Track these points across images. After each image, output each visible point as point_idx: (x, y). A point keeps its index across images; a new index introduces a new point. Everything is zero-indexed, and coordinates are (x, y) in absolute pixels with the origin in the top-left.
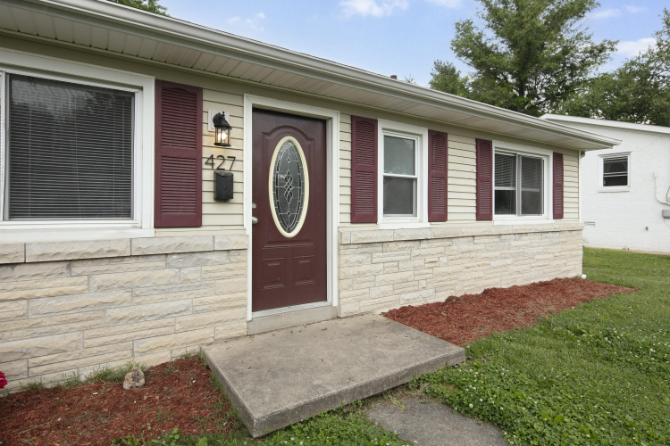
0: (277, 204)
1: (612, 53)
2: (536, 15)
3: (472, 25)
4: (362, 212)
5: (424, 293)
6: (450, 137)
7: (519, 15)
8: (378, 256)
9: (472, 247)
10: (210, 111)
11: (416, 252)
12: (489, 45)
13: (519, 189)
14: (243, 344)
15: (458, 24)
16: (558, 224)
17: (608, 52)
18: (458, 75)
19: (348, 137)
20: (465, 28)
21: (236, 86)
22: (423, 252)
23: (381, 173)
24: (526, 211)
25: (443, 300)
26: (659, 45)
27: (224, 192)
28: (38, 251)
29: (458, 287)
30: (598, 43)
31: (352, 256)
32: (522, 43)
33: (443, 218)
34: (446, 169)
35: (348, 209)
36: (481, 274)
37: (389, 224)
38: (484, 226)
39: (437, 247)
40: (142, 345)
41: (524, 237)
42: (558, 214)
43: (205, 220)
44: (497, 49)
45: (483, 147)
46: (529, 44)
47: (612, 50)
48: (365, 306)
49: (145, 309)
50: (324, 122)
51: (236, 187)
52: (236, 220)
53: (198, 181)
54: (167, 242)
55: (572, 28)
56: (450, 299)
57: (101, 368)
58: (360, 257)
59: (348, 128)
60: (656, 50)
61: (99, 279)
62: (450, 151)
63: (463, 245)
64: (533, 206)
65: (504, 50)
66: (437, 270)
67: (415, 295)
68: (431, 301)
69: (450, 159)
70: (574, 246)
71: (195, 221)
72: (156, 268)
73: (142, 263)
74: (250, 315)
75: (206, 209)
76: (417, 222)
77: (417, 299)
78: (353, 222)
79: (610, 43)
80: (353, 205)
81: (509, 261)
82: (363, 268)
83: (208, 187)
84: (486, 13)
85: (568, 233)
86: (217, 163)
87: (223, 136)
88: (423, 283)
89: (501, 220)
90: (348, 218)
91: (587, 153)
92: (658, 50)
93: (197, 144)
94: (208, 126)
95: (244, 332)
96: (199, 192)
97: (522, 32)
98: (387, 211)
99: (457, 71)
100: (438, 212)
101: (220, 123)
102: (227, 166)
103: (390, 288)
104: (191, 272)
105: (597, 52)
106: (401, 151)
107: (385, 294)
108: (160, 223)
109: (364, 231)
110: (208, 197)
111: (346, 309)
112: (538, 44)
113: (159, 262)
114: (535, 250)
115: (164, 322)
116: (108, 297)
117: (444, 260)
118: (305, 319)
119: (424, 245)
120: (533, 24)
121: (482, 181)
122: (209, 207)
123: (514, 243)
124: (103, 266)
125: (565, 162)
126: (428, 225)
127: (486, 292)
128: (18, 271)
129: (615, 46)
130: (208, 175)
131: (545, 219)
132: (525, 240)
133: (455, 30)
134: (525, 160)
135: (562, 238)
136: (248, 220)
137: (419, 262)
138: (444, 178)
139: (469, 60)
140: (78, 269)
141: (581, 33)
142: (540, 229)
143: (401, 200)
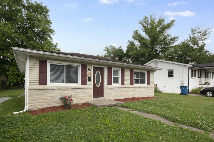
0: (96, 82)
1: (177, 40)
2: (156, 29)
3: (138, 31)
4: (109, 83)
5: (120, 97)
6: (125, 69)
7: (151, 29)
8: (112, 90)
9: (129, 89)
10: (88, 68)
11: (118, 90)
12: (143, 37)
13: (140, 79)
14: (93, 102)
15: (134, 31)
16: (149, 86)
17: (176, 39)
18: (135, 44)
19: (107, 70)
20: (136, 32)
21: (91, 64)
22: (120, 90)
23: (112, 76)
24: (141, 83)
25: (124, 99)
26: (190, 38)
27: (89, 80)
28: (70, 87)
29: (126, 97)
30: (173, 37)
31: (108, 90)
32: (152, 37)
33: (124, 84)
34: (124, 75)
35: (107, 82)
36: (131, 95)
37: (114, 85)
38: (132, 86)
39: (122, 89)
40: (80, 101)
41: (140, 88)
42: (149, 83)
43: (87, 84)
44: (145, 38)
45: (132, 71)
46: (154, 37)
47: (177, 39)
48: (110, 98)
49: (80, 96)
50: (103, 68)
51: (91, 79)
52: (91, 84)
53: (86, 78)
54: (83, 87)
55: (167, 32)
56: (125, 99)
57: (76, 103)
58: (109, 90)
59: (107, 69)
60: (189, 39)
61: (75, 91)
62: (125, 72)
63: (127, 89)
64: (143, 82)
65: (147, 38)
66: (122, 93)
67: (118, 97)
68: (121, 99)
69: (125, 73)
70: (152, 90)
71: (86, 84)
72: (82, 90)
73: (80, 89)
74: (93, 98)
75: (87, 82)
76: (119, 85)
77: (119, 98)
78: (108, 84)
79: (176, 37)
80: (108, 82)
81: (137, 92)
82: (109, 92)
83: (87, 79)
84: (142, 28)
85: (151, 88)
86: (88, 75)
87: (90, 72)
88: (120, 95)
89: (135, 85)
90: (107, 84)
91: (156, 71)
92: (190, 39)
93: (86, 73)
94: (87, 70)
95: (92, 100)
96: (86, 80)
97: (152, 34)
98: (113, 83)
99: (134, 43)
100: (123, 83)
101: (89, 70)
102: (90, 76)
103: (114, 96)
104: (86, 91)
105: (173, 39)
106: (116, 72)
107: (113, 97)
108: (82, 84)
109: (110, 86)
110: (87, 80)
111: (107, 98)
112: (157, 37)
113: (82, 89)
114: (143, 91)
115: (82, 98)
116: (76, 94)
117: (124, 91)
118: (100, 100)
119: (120, 89)
120: (155, 32)
121: (132, 77)
122: (88, 82)
123: (138, 89)
124: (76, 90)
125: (150, 73)
126: (121, 85)
127: (132, 98)
128: (68, 90)
129: (178, 38)
130: (87, 77)
131: (146, 85)
132: (141, 89)
133: (134, 33)
134: (141, 73)
135: (149, 88)
136: (93, 84)
137: (119, 92)
138: (124, 77)
139: (138, 41)
140: (73, 90)
141: (168, 34)
142: (144, 86)
143: (116, 81)
